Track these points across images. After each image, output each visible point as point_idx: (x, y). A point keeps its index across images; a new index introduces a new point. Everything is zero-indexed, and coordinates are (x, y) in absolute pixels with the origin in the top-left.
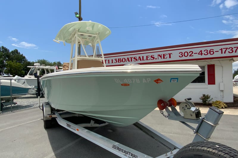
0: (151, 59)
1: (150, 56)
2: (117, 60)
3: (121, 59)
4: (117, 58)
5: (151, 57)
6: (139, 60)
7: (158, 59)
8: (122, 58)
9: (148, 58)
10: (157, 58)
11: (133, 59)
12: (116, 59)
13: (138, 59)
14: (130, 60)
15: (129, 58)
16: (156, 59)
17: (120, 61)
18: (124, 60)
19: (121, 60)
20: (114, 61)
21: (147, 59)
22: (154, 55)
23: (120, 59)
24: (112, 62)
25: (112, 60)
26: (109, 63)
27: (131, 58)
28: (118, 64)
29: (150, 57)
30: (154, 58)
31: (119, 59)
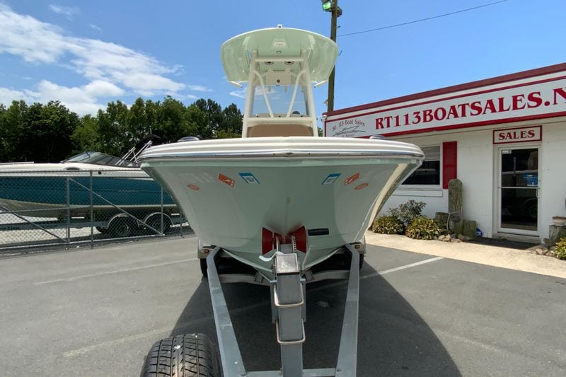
0: (529, 107)
1: (526, 96)
2: (421, 115)
3: (431, 111)
4: (421, 109)
5: (531, 98)
6: (489, 111)
7: (555, 103)
8: (433, 107)
9: (518, 102)
10: (552, 102)
11: (468, 109)
12: (418, 113)
13: (486, 108)
14: (459, 111)
15: (456, 107)
16: (547, 104)
17: (428, 118)
18: (440, 114)
19: (433, 114)
20: (412, 118)
21: (515, 107)
22: (539, 93)
23: (428, 112)
24: (407, 123)
25: (407, 116)
26: (398, 125)
27: (463, 106)
28: (422, 125)
29: (526, 100)
30: (539, 101)
31: (425, 112)
